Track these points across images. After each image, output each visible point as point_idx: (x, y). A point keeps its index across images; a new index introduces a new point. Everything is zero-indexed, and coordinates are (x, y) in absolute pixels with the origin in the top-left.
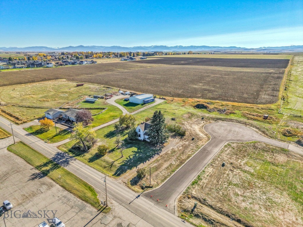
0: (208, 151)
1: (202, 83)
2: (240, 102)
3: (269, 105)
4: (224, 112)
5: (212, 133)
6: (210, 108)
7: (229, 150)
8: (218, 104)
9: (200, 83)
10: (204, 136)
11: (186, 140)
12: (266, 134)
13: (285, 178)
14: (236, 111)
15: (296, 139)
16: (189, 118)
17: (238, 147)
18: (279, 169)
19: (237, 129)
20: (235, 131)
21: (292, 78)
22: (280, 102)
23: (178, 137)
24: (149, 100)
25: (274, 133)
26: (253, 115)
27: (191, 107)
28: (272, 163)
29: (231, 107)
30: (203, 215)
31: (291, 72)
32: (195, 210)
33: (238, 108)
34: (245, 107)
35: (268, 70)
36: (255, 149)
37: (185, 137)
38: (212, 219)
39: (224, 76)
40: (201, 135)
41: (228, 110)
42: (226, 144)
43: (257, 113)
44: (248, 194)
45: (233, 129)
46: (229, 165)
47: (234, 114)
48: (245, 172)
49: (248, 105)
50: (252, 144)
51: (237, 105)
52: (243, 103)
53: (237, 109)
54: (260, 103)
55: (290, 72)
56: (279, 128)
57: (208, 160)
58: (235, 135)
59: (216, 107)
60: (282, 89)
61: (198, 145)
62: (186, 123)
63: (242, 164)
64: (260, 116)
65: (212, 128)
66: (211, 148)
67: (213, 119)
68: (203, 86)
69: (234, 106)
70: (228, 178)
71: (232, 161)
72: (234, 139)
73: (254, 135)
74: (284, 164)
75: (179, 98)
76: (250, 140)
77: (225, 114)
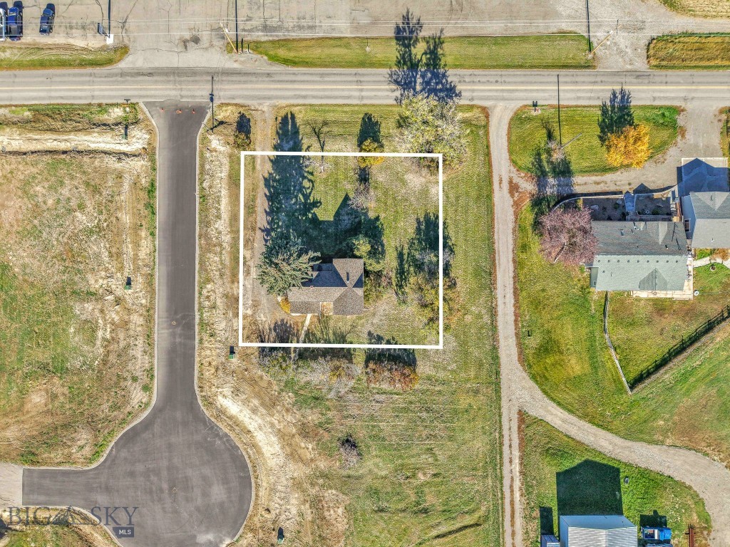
17: (126, 394)
20: (160, 495)
28: (49, 371)
62: (305, 451)
74: (28, 383)
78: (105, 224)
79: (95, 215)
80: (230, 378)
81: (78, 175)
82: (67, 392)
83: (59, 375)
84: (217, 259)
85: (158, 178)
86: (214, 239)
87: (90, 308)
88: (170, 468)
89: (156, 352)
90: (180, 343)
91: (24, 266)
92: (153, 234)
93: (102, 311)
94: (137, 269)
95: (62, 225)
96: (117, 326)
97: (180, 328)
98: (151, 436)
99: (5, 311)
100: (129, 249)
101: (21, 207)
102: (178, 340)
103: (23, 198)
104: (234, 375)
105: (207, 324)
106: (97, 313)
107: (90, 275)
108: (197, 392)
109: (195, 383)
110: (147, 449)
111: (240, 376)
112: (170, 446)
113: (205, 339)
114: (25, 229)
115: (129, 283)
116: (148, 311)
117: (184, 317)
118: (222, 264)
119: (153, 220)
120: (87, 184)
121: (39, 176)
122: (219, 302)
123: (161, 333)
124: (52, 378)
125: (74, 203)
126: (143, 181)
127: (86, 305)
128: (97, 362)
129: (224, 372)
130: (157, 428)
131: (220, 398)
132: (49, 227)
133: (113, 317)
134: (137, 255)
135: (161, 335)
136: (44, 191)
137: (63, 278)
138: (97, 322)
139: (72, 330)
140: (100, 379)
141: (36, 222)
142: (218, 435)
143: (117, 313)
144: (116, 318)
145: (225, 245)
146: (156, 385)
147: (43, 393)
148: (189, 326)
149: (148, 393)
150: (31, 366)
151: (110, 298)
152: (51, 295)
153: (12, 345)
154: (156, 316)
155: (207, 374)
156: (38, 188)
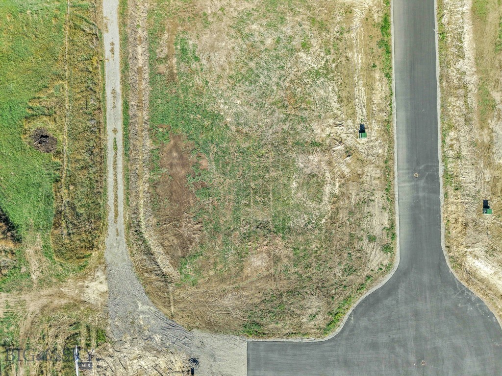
7: (377, 220)
28: (270, 231)
36: (323, 283)
74: (246, 244)
78: (334, 65)
79: (322, 54)
80: (483, 236)
81: (301, 10)
82: (291, 254)
83: (281, 235)
84: (460, 103)
85: (392, 12)
86: (455, 81)
87: (316, 160)
88: (418, 338)
89: (397, 208)
90: (424, 197)
91: (237, 115)
92: (388, 76)
93: (330, 163)
94: (371, 114)
95: (283, 67)
96: (348, 180)
97: (423, 181)
98: (394, 302)
99: (217, 165)
100: (361, 93)
101: (233, 48)
102: (421, 194)
103: (236, 38)
104: (489, 233)
105: (452, 176)
106: (324, 165)
107: (316, 124)
108: (445, 253)
109: (442, 243)
110: (390, 317)
111: (496, 234)
112: (416, 314)
113: (450, 193)
114: (238, 73)
115: (362, 130)
116: (386, 162)
117: (427, 168)
118: (467, 108)
119: (388, 60)
120: (313, 20)
121: (255, 13)
122: (465, 151)
123: (403, 187)
124: (274, 238)
125: (297, 42)
126: (375, 16)
127: (311, 157)
128: (324, 220)
129: (476, 230)
130: (401, 293)
131: (470, 259)
132: (267, 69)
133: (343, 169)
134: (371, 99)
135: (402, 189)
136: (262, 29)
137: (284, 127)
138: (324, 175)
139: (294, 185)
140: (329, 239)
141: (252, 64)
142: (469, 300)
143: (348, 165)
144: (347, 171)
145: (470, 86)
146: (398, 245)
147: (265, 255)
148: (433, 178)
149: (389, 254)
150: (249, 226)
151: (340, 148)
152: (270, 146)
153: (227, 203)
154: (396, 167)
155: (454, 232)
156: (254, 27)
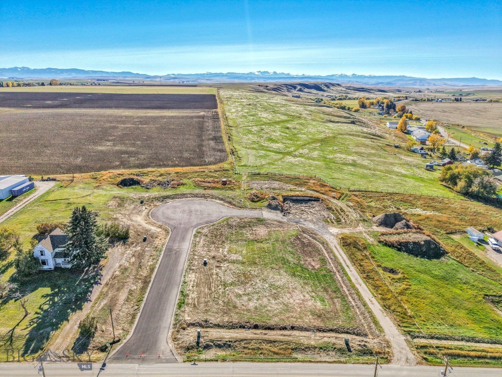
0: (175, 250)
1: (109, 141)
2: (183, 166)
3: (221, 165)
4: (168, 185)
5: (167, 221)
6: (144, 183)
7: (202, 239)
8: (153, 174)
9: (106, 140)
10: (158, 230)
11: (134, 245)
12: (234, 205)
13: (275, 255)
14: (185, 181)
15: (266, 203)
16: (120, 205)
17: (211, 232)
18: (265, 246)
19: (198, 207)
20: (197, 211)
21: (231, 123)
22: (231, 158)
23: (118, 243)
24: (23, 188)
25: (241, 201)
26: (209, 182)
27: (112, 186)
28: (256, 240)
29: (175, 175)
30: (214, 342)
31: (225, 115)
32: (201, 340)
33: (185, 175)
34: (193, 172)
35: (198, 113)
36: (230, 228)
37: (130, 240)
38: (227, 341)
39: (140, 126)
40: (153, 229)
41: (173, 181)
42: (194, 232)
43: (212, 179)
44: (250, 289)
45: (193, 209)
46: (212, 261)
47: (184, 185)
48: (233, 262)
49: (196, 168)
50: (225, 222)
51: (182, 171)
52: (189, 166)
53: (185, 177)
54: (210, 163)
55: (224, 113)
56: (243, 193)
57: (182, 264)
58: (200, 216)
59: (153, 179)
60: (225, 139)
61: (156, 246)
62: (118, 216)
63: (225, 253)
64: (217, 182)
65: (163, 213)
66: (177, 245)
67: (157, 199)
68: (114, 145)
69: (178, 173)
70: (219, 278)
71: (212, 254)
72: (200, 222)
73: (222, 210)
74: (267, 238)
75: (83, 174)
76: (221, 217)
77: (172, 187)
80: (150, 234)
82: (245, 235)
83: (250, 239)
88: (190, 215)
124: (254, 239)
128: (228, 242)
150: (267, 242)
153: (280, 249)
